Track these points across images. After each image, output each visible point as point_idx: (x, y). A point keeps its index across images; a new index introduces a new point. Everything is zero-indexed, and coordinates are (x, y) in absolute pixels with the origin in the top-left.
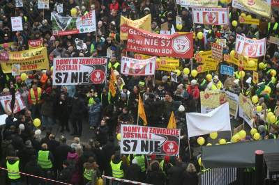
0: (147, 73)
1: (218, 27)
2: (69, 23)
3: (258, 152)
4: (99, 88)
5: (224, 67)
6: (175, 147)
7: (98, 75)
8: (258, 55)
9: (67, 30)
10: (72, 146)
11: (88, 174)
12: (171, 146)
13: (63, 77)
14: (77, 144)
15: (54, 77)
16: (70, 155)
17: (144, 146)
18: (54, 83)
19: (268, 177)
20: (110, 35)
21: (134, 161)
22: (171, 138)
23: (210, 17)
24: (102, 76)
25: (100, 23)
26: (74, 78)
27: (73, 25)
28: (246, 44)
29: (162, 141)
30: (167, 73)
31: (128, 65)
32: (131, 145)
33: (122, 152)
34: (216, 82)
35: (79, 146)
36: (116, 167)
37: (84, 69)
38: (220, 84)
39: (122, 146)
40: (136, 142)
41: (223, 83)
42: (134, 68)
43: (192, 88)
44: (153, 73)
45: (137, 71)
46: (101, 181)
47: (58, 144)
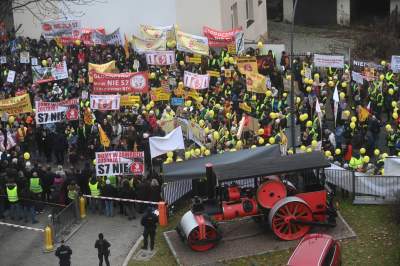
0: (113, 108)
1: (168, 67)
2: (45, 72)
3: (208, 165)
4: (74, 124)
5: (175, 100)
6: (141, 167)
7: (73, 113)
8: (203, 87)
9: (45, 78)
10: (57, 173)
11: (72, 195)
12: (137, 166)
13: (44, 117)
14: (60, 171)
15: (37, 118)
16: (56, 180)
17: (115, 169)
18: (38, 123)
19: (218, 185)
20: (79, 80)
21: (108, 182)
22: (137, 160)
23: (160, 59)
24: (76, 114)
25: (70, 70)
26: (53, 117)
27: (49, 74)
28: (192, 79)
29: (130, 162)
30: (128, 107)
31: (97, 101)
32: (105, 168)
33: (98, 174)
34: (168, 111)
35: (62, 173)
36: (94, 187)
37: (61, 109)
38: (172, 112)
39: (98, 170)
40: (108, 166)
41: (175, 111)
42: (102, 103)
43: (151, 117)
44: (118, 108)
45: (105, 105)
46: (82, 199)
47: (44, 172)
